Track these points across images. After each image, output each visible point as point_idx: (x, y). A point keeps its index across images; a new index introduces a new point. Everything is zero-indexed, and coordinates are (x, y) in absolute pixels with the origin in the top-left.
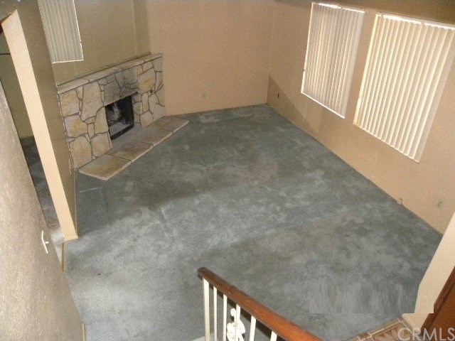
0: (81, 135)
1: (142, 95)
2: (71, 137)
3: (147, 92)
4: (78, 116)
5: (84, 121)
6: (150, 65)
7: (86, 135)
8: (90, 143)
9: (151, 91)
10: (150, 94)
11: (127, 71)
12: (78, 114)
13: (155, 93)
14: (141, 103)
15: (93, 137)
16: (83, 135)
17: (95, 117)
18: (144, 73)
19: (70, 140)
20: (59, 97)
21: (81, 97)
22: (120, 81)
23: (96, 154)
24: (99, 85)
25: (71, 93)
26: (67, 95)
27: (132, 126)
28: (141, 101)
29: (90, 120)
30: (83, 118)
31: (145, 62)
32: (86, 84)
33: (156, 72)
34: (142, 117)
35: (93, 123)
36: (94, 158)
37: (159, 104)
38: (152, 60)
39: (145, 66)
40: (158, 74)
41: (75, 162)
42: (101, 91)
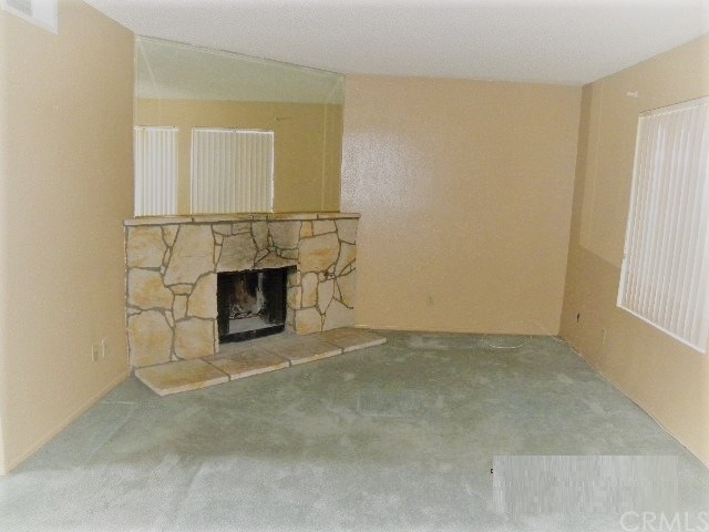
0: (155, 309)
1: (303, 275)
2: (135, 307)
3: (317, 273)
4: (157, 274)
5: (168, 287)
6: (330, 226)
7: (168, 313)
8: (173, 329)
9: (326, 274)
10: (322, 276)
11: (279, 224)
12: (158, 269)
13: (335, 279)
14: (299, 289)
15: (182, 320)
16: (162, 311)
17: (194, 285)
18: (314, 236)
19: (131, 311)
20: (127, 230)
21: (170, 242)
22: (261, 237)
23: (180, 352)
24: (213, 232)
25: (151, 230)
26: (142, 231)
27: (280, 329)
28: (301, 285)
29: (181, 289)
30: (168, 281)
31: (318, 219)
32: (187, 223)
33: (340, 242)
34: (300, 314)
35: (188, 296)
36: (174, 358)
37: (341, 301)
38: (335, 219)
39: (318, 225)
40: (344, 246)
41: (133, 355)
42: (215, 244)
